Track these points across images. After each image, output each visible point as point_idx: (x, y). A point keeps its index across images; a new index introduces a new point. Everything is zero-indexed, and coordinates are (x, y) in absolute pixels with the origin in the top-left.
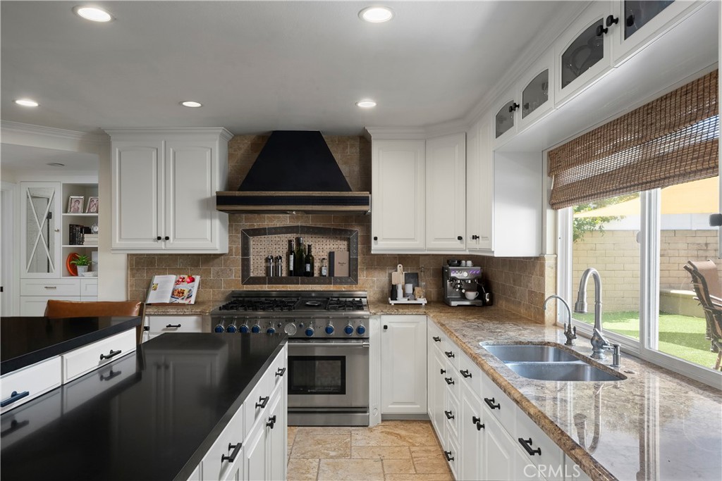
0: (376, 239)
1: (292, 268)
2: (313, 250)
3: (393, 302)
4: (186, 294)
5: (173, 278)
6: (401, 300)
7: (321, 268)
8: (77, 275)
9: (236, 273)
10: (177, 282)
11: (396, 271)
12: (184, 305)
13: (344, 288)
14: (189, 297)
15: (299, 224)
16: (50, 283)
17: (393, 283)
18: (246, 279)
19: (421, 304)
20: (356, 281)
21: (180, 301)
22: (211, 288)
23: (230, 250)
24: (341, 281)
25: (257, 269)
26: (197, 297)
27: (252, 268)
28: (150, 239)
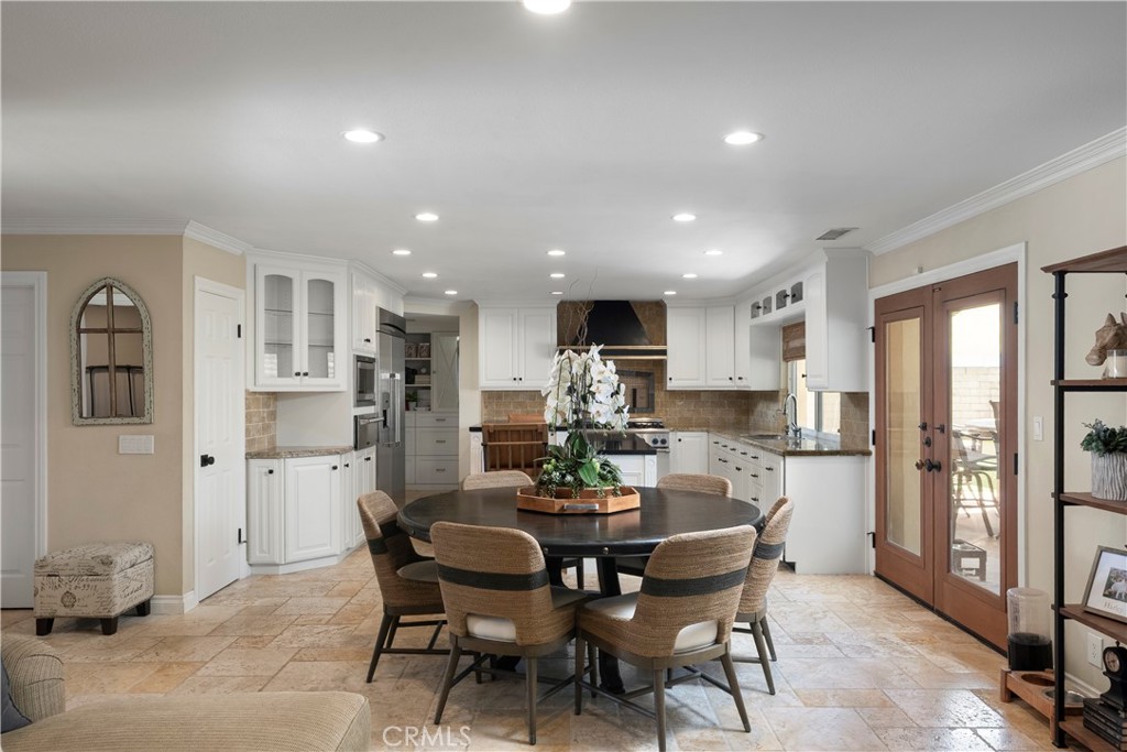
0: (670, 379)
20: (653, 411)
24: (642, 411)
28: (509, 380)
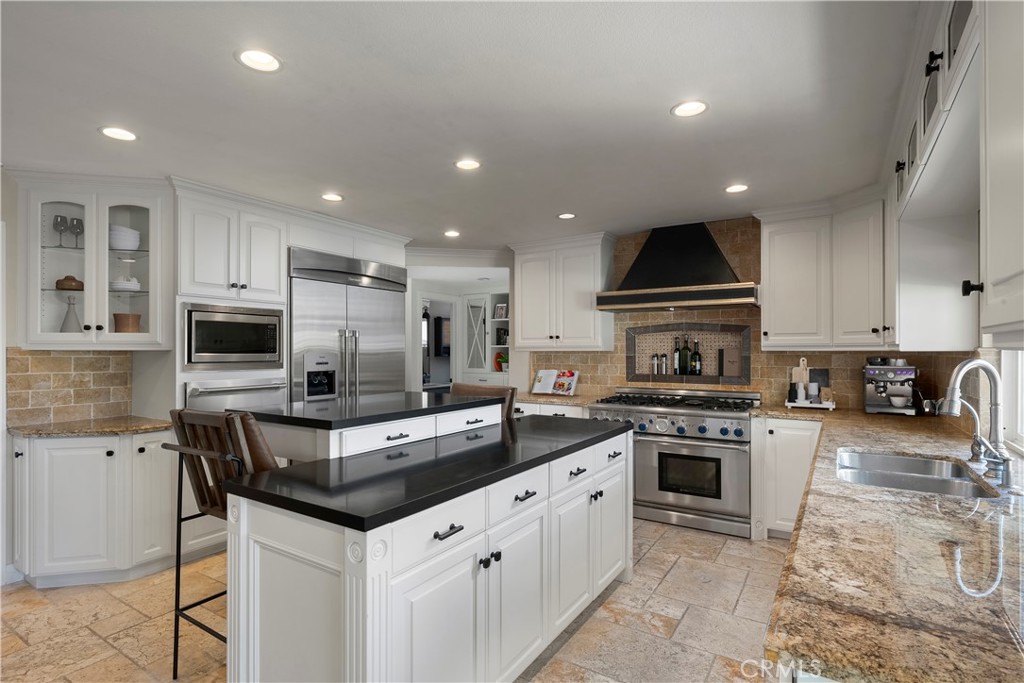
0: (765, 334)
1: (676, 366)
2: (701, 347)
3: (789, 405)
4: (566, 386)
5: (555, 372)
6: (801, 402)
7: (709, 366)
8: (501, 370)
9: (620, 369)
10: (559, 376)
11: (798, 366)
12: (564, 396)
13: (734, 388)
14: (569, 389)
15: (684, 321)
16: (483, 377)
17: (793, 382)
18: (632, 376)
19: (828, 409)
20: (748, 382)
21: (560, 392)
22: (598, 383)
23: (616, 348)
24: (730, 381)
25: (643, 367)
26: (576, 389)
27: (637, 365)
28: (546, 338)
